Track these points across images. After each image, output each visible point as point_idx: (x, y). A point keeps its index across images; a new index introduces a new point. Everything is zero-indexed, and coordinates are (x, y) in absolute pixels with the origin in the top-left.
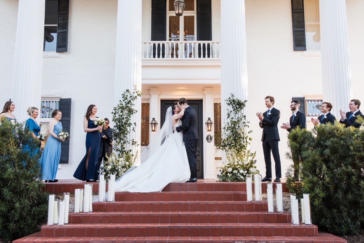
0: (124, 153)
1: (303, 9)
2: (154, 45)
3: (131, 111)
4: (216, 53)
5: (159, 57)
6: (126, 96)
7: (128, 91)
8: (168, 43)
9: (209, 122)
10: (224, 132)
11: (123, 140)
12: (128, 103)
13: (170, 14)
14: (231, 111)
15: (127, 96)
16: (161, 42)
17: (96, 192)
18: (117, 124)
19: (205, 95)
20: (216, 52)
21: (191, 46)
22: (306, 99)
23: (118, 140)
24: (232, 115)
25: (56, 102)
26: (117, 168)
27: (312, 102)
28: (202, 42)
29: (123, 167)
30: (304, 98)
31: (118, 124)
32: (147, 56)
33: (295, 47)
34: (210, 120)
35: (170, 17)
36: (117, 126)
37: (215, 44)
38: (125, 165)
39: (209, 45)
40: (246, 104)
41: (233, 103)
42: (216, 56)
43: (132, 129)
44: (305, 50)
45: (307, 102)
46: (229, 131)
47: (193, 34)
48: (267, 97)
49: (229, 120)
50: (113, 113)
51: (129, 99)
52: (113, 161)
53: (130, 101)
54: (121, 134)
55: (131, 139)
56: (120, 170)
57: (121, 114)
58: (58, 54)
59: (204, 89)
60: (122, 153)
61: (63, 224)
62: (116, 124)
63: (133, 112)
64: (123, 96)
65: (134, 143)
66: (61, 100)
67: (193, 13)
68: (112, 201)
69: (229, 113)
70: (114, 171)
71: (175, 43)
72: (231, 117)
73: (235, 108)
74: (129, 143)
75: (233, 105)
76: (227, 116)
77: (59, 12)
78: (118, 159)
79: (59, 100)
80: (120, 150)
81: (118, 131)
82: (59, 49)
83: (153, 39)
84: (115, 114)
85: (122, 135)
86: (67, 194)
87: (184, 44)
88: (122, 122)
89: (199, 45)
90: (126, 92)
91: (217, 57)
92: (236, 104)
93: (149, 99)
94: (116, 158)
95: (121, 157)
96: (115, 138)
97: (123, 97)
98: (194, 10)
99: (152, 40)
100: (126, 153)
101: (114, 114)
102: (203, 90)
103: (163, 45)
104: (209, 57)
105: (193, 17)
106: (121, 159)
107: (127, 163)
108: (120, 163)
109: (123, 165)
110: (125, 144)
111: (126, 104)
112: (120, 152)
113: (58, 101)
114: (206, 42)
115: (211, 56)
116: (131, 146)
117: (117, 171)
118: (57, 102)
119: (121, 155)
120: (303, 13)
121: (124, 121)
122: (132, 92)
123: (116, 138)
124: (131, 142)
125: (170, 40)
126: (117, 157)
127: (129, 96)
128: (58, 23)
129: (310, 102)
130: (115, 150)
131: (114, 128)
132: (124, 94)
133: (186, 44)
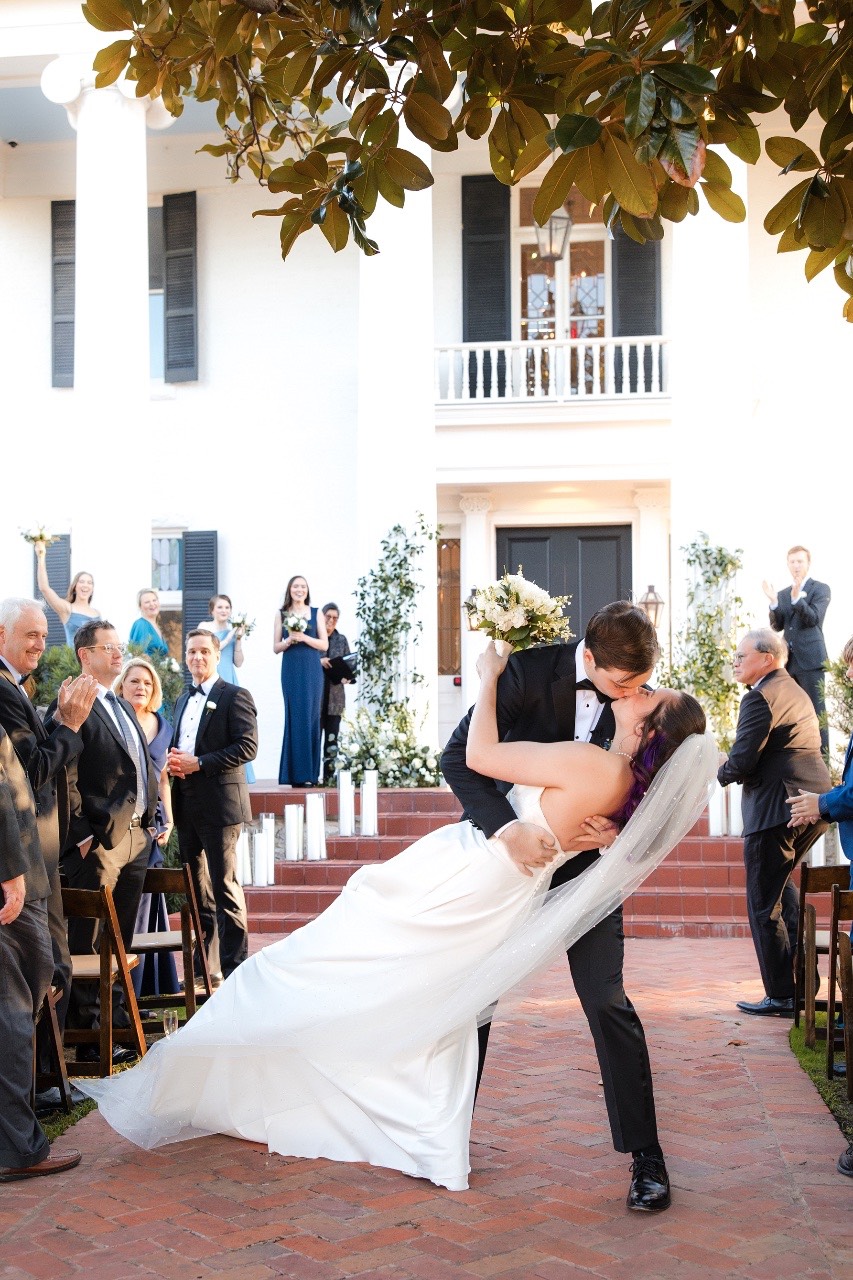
0: (392, 708)
2: (473, 355)
3: (408, 589)
5: (487, 394)
6: (392, 546)
7: (397, 529)
8: (515, 350)
9: (651, 597)
10: (678, 646)
11: (384, 670)
12: (400, 565)
14: (698, 585)
15: (396, 544)
16: (494, 347)
17: (332, 814)
18: (368, 625)
19: (638, 512)
21: (589, 357)
23: (374, 671)
24: (701, 597)
25: (169, 540)
26: (373, 751)
28: (626, 342)
29: (390, 747)
31: (373, 625)
32: (451, 392)
34: (655, 595)
35: (524, 248)
36: (369, 633)
38: (396, 741)
39: (648, 349)
40: (743, 560)
41: (702, 558)
43: (411, 640)
46: (692, 644)
48: (796, 550)
49: (692, 613)
50: (356, 593)
51: (402, 553)
52: (364, 730)
53: (405, 559)
54: (381, 654)
55: (410, 667)
56: (382, 756)
57: (382, 596)
58: (171, 389)
59: (637, 490)
60: (387, 710)
61: (265, 884)
62: (366, 627)
63: (413, 590)
64: (383, 545)
65: (416, 679)
66: (186, 535)
67: (602, 233)
68: (372, 834)
69: (693, 590)
70: (366, 759)
71: (538, 345)
72: (697, 602)
73: (710, 574)
74: (406, 680)
75: (704, 564)
76: (687, 600)
77: (167, 249)
78: (375, 724)
79: (180, 536)
80: (379, 701)
81: (372, 647)
82: (174, 372)
83: (471, 333)
84: (363, 599)
85: (384, 656)
86: (267, 817)
87: (567, 350)
88: (384, 620)
89: (618, 350)
90: (391, 532)
92: (713, 562)
93: (458, 527)
94: (371, 723)
95: (384, 720)
96: (366, 665)
97: (385, 548)
99: (464, 341)
100: (396, 708)
101: (359, 597)
102: (634, 493)
103: (501, 355)
104: (647, 388)
105: (600, 245)
106: (384, 726)
107: (402, 737)
108: (381, 736)
109: (391, 742)
110: (393, 684)
111: (396, 569)
112: (381, 706)
113: (179, 540)
114: (640, 341)
115: (655, 384)
116: (411, 685)
117: (375, 757)
118: (173, 542)
119: (382, 714)
121: (389, 617)
122: (409, 534)
123: (369, 666)
124: (410, 677)
125: (523, 339)
126: (373, 719)
127: (401, 546)
128: (165, 287)
130: (367, 700)
131: (362, 638)
132: (387, 540)
133: (574, 352)
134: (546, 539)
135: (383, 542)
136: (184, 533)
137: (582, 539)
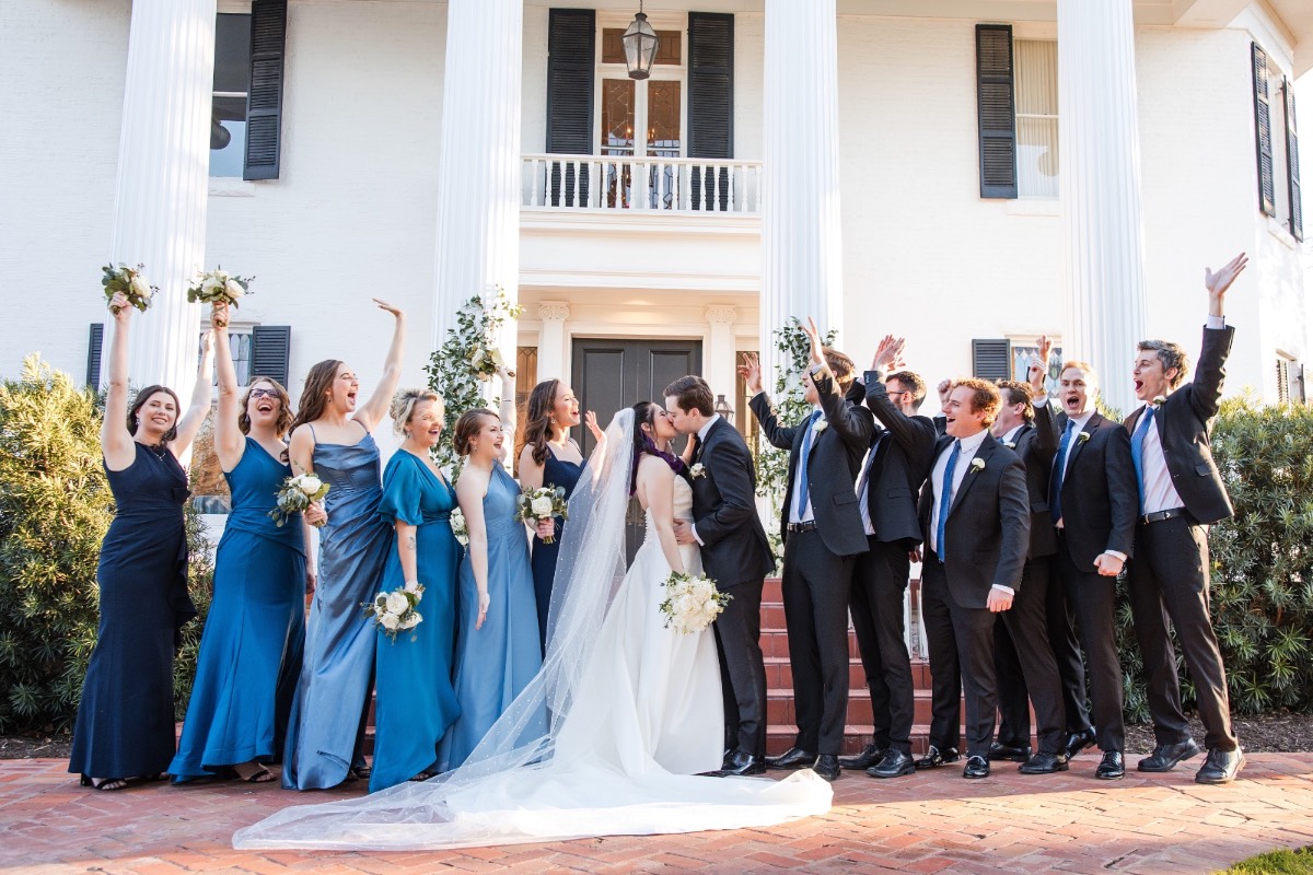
1: (1011, 73)
2: (556, 166)
4: (745, 199)
5: (569, 203)
6: (469, 318)
7: (476, 300)
8: (597, 162)
12: (477, 339)
13: (604, 71)
15: (474, 317)
16: (577, 159)
19: (710, 327)
20: (745, 193)
21: (669, 176)
22: (1012, 345)
24: (794, 382)
25: (240, 336)
27: (1032, 355)
28: (703, 163)
30: (1008, 340)
32: (534, 200)
33: (986, 188)
34: (725, 403)
35: (607, 83)
37: (745, 168)
39: (724, 171)
41: (795, 344)
42: (745, 206)
44: (1015, 196)
45: (1016, 355)
47: (677, 137)
50: (427, 368)
51: (478, 326)
53: (483, 333)
58: (250, 187)
59: (709, 306)
64: (459, 317)
66: (258, 330)
67: (678, 73)
69: (784, 377)
71: (620, 161)
72: (787, 389)
73: (801, 359)
75: (797, 349)
76: (778, 386)
77: (254, 53)
79: (251, 332)
82: (254, 170)
83: (552, 147)
84: (435, 372)
87: (648, 168)
88: (457, 396)
89: (696, 170)
90: (469, 302)
91: (749, 210)
93: (536, 334)
97: (461, 320)
98: (679, 64)
99: (548, 152)
101: (431, 372)
102: (706, 310)
103: (584, 167)
104: (723, 207)
105: (677, 84)
113: (249, 335)
114: (717, 164)
115: (730, 205)
118: (244, 338)
120: (1010, 83)
121: (462, 393)
122: (488, 306)
125: (604, 152)
127: (479, 318)
128: (249, 89)
129: (1024, 354)
132: (463, 312)
133: (654, 168)
134: (619, 351)
135: (459, 313)
136: (254, 328)
137: (654, 352)
